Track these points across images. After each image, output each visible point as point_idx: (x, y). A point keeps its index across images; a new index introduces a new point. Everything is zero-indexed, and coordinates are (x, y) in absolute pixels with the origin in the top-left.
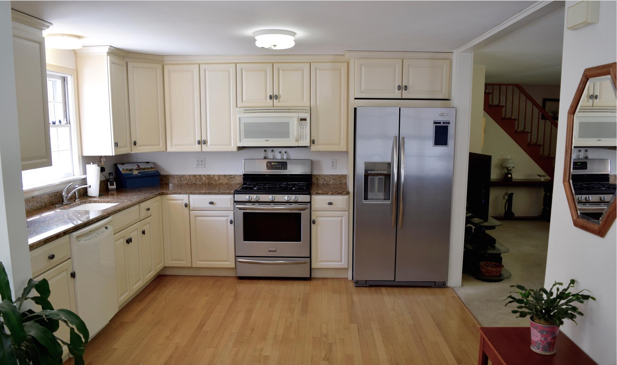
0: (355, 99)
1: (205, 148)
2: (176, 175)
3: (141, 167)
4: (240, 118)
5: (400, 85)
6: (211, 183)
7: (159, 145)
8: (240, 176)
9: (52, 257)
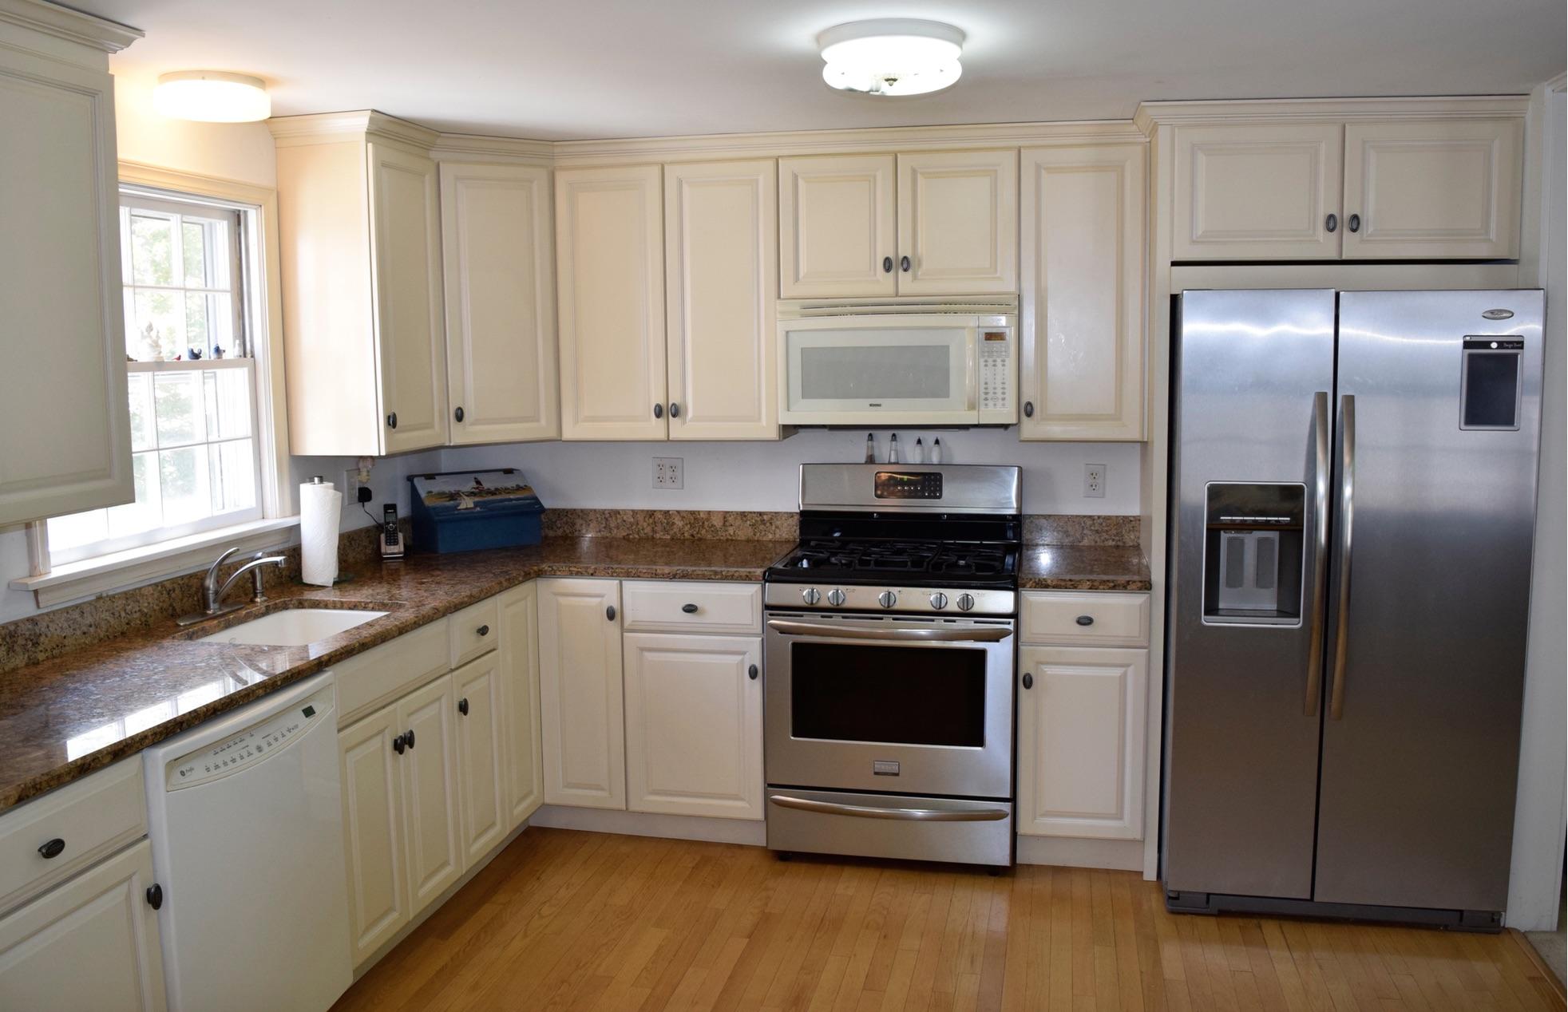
0: (1174, 264)
1: (680, 430)
2: (595, 510)
3: (487, 485)
4: (787, 332)
5: (1335, 211)
6: (699, 535)
7: (538, 420)
8: (792, 517)
9: (53, 848)
